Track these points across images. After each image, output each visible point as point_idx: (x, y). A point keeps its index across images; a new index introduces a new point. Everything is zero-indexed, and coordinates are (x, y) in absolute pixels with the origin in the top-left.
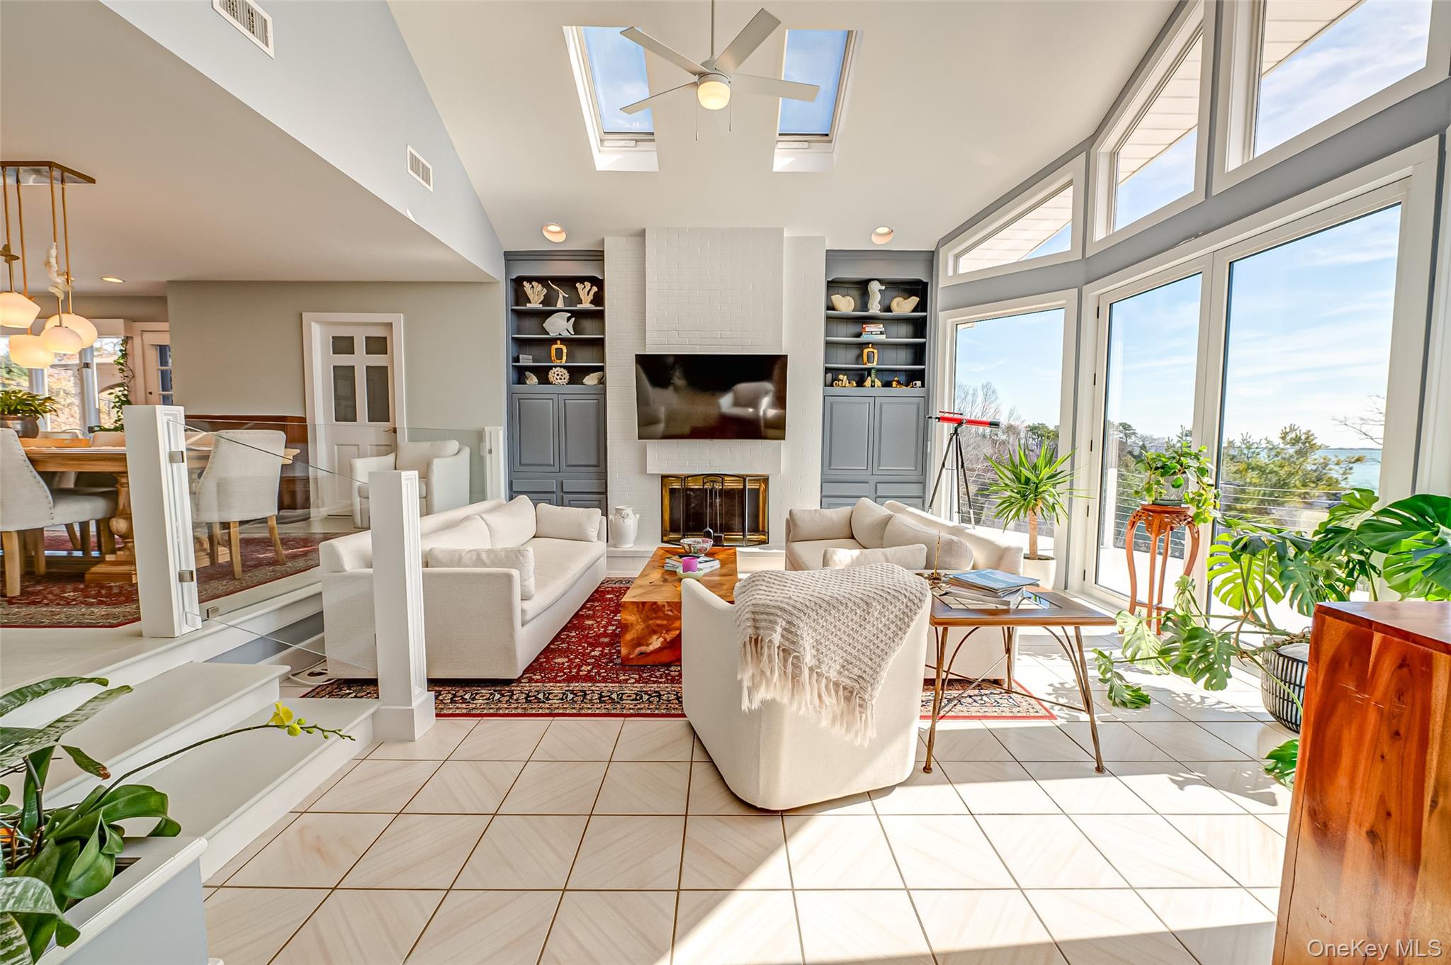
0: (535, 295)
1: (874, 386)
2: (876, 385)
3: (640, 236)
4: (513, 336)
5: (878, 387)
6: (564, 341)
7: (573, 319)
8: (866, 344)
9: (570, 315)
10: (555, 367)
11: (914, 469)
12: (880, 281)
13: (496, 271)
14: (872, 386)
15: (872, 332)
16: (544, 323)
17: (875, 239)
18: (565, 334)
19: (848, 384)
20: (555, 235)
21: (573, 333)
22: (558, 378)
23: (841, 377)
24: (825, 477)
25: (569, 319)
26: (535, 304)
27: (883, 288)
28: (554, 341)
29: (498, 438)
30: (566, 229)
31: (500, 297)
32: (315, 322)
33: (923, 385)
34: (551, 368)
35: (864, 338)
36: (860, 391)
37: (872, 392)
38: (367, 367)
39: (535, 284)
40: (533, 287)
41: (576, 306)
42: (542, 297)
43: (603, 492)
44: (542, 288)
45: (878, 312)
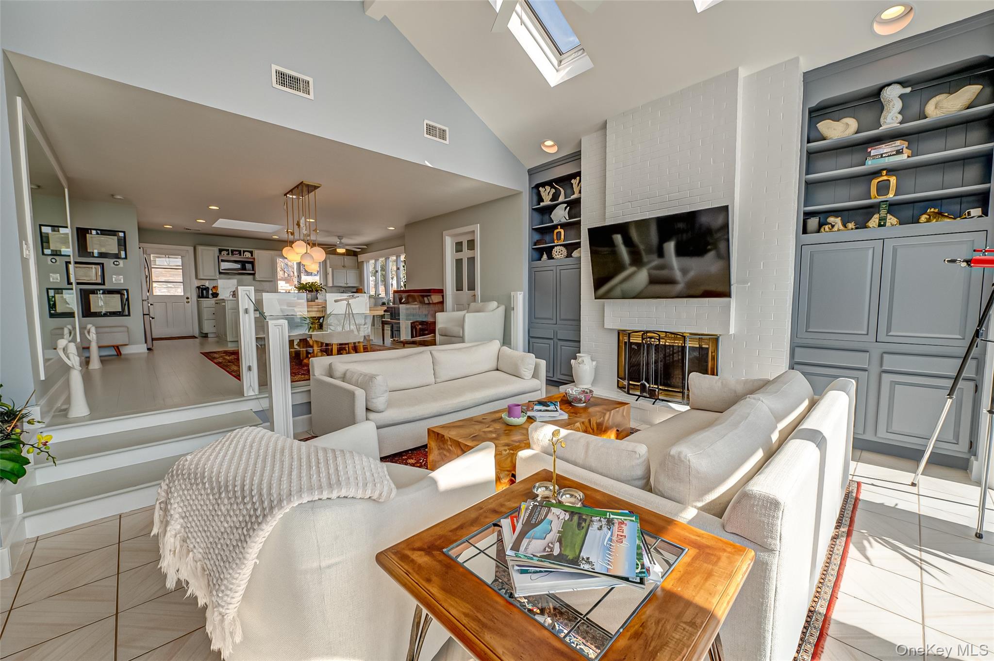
0: (547, 194)
1: (884, 225)
2: (888, 224)
3: (602, 129)
4: (534, 227)
5: (892, 225)
6: (563, 226)
7: (569, 207)
8: (877, 173)
9: (566, 205)
10: (556, 246)
12: (902, 83)
13: (524, 187)
14: (880, 225)
15: (882, 155)
16: (551, 215)
17: (879, 29)
18: (564, 221)
19: (841, 227)
20: (550, 147)
21: (568, 218)
22: (556, 254)
23: (831, 220)
24: (797, 341)
25: (566, 208)
26: (547, 202)
27: (908, 90)
28: (555, 227)
29: (520, 300)
30: (557, 143)
31: (525, 204)
32: (447, 236)
33: (985, 213)
34: (553, 247)
35: (871, 164)
36: (861, 234)
37: (882, 232)
38: (468, 258)
39: (546, 187)
40: (546, 190)
41: (570, 197)
42: (551, 196)
43: (580, 341)
44: (550, 189)
45: (899, 124)
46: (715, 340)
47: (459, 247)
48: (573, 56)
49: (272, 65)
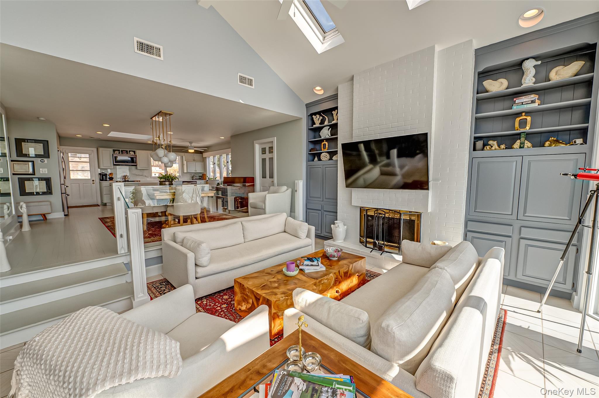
0: (317, 119)
1: (523, 147)
2: (525, 146)
3: (351, 80)
4: (309, 140)
5: (528, 147)
6: (327, 140)
7: (331, 129)
8: (519, 114)
9: (329, 127)
10: (323, 152)
11: (568, 219)
12: (536, 58)
13: (303, 115)
14: (520, 147)
15: (522, 103)
16: (320, 133)
17: (522, 24)
18: (328, 137)
19: (497, 147)
20: (319, 91)
21: (330, 136)
22: (323, 157)
23: (491, 142)
24: (469, 217)
25: (329, 129)
26: (317, 125)
27: (539, 62)
28: (322, 141)
29: (301, 185)
30: (323, 88)
31: (304, 126)
32: (256, 144)
33: (585, 142)
34: (321, 153)
35: (516, 109)
36: (509, 152)
37: (522, 152)
38: (269, 158)
39: (317, 115)
40: (317, 117)
41: (332, 123)
42: (320, 121)
43: (337, 213)
44: (320, 117)
45: (533, 84)
46: (419, 215)
47: (264, 151)
48: (332, 35)
49: (134, 37)
